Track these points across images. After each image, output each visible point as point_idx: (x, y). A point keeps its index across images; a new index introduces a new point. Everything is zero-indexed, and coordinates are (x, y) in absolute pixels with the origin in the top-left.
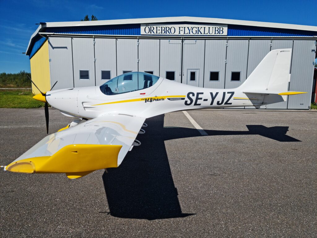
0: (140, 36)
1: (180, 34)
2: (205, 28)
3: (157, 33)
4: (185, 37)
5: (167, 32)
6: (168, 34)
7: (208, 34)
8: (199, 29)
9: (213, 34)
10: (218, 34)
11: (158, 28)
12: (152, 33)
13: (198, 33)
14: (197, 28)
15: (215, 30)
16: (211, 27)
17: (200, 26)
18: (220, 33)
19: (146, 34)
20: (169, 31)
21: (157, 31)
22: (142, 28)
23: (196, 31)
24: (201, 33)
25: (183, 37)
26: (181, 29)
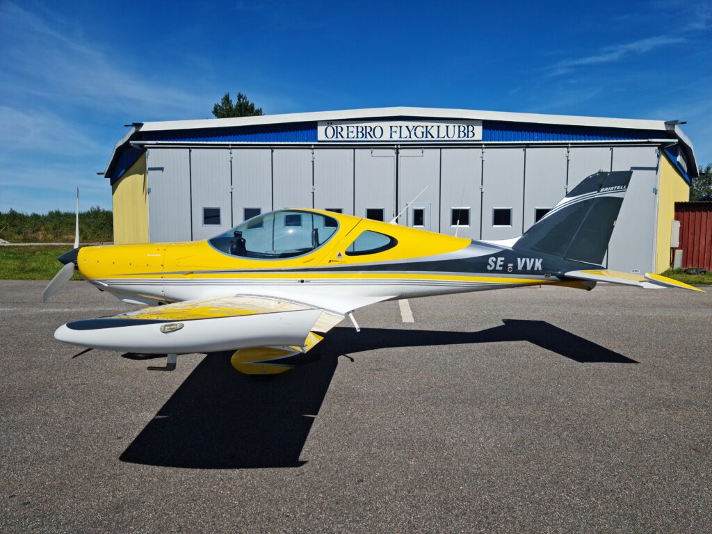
0: (316, 143)
1: (391, 139)
2: (439, 127)
3: (348, 137)
4: (401, 145)
5: (368, 135)
6: (369, 138)
7: (446, 138)
8: (429, 128)
9: (455, 138)
10: (465, 139)
11: (351, 129)
12: (340, 139)
13: (427, 137)
14: (425, 128)
15: (459, 132)
16: (451, 126)
17: (429, 124)
18: (468, 137)
19: (327, 139)
20: (372, 133)
21: (348, 134)
22: (321, 129)
23: (423, 133)
24: (432, 137)
25: (397, 145)
26: (394, 129)
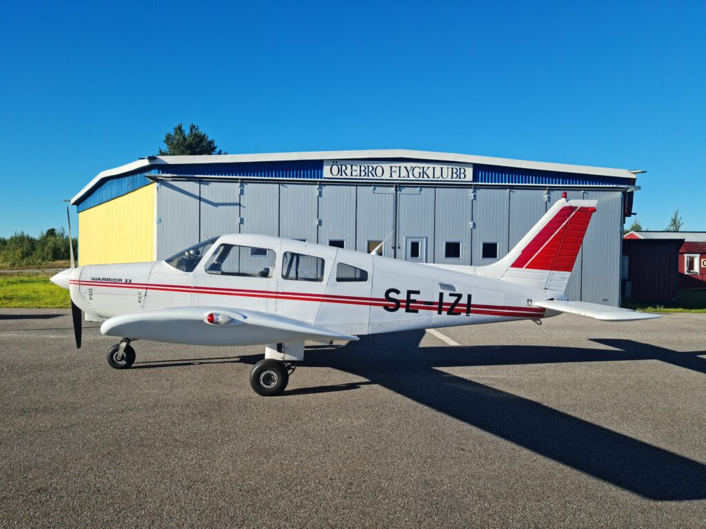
0: (323, 180)
1: (391, 178)
2: (434, 168)
3: (351, 175)
4: (400, 183)
5: (370, 174)
6: (371, 177)
7: (441, 179)
8: (425, 169)
9: (449, 179)
10: (457, 179)
11: (355, 168)
12: (344, 176)
13: (423, 177)
14: (422, 169)
15: (452, 173)
16: (445, 167)
17: (426, 165)
18: (460, 178)
19: (332, 176)
20: (373, 172)
21: (351, 172)
23: (420, 173)
24: (428, 177)
25: (397, 183)
26: (394, 169)
